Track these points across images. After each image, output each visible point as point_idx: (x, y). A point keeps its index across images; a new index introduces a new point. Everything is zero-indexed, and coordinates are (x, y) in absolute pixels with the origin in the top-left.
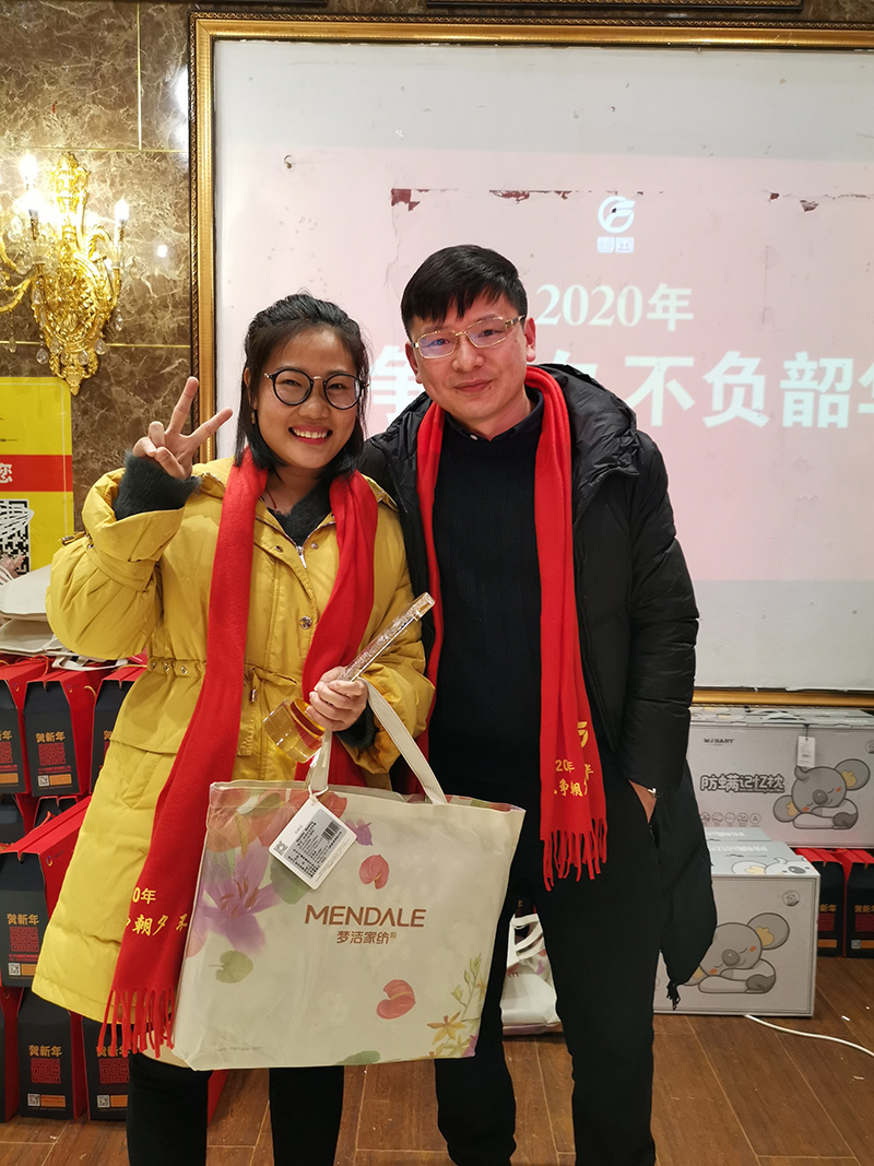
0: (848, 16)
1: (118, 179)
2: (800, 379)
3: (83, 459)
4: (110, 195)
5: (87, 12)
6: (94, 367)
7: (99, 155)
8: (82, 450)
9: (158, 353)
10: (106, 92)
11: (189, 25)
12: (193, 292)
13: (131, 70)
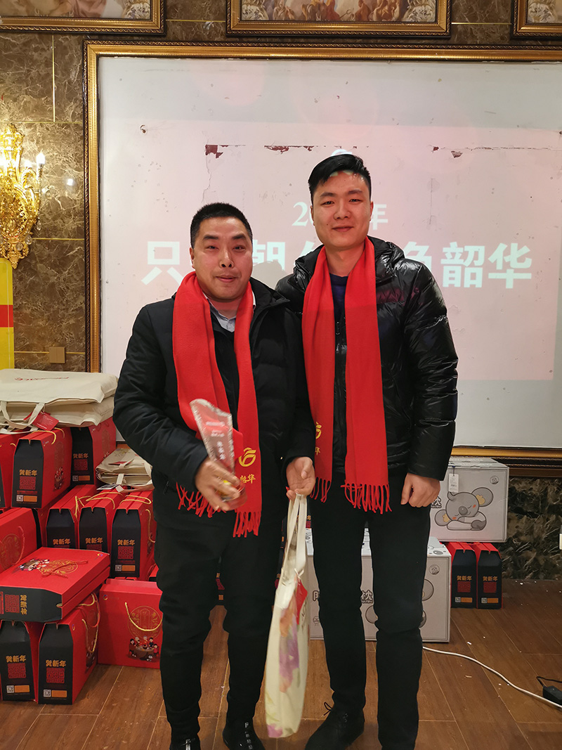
0: (478, 41)
1: (41, 139)
2: (453, 258)
3: (20, 308)
4: (36, 149)
5: (22, 40)
6: (26, 252)
7: (30, 125)
8: (19, 302)
9: (65, 243)
10: (34, 88)
11: (83, 48)
12: (86, 206)
13: (49, 75)
